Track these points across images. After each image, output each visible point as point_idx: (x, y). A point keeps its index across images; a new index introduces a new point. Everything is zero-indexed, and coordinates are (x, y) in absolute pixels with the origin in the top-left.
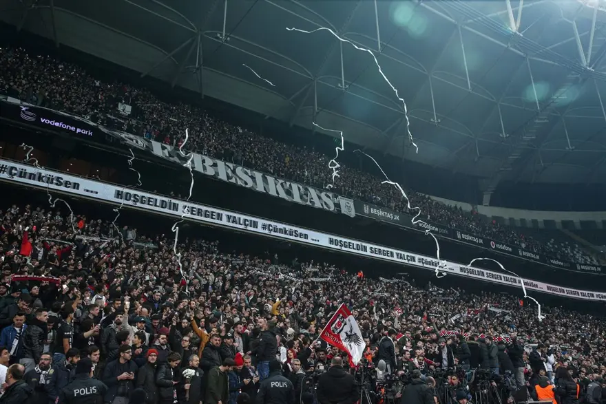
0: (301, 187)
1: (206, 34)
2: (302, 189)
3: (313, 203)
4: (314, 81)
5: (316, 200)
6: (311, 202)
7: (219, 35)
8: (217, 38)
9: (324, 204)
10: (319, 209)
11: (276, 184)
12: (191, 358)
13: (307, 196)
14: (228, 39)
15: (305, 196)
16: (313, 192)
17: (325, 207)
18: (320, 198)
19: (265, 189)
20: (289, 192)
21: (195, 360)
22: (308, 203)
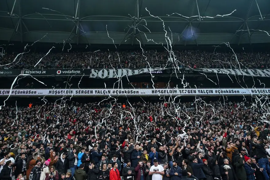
0: (252, 70)
1: (193, 21)
2: (253, 71)
3: (261, 75)
4: (245, 22)
5: (261, 73)
6: (259, 75)
7: (198, 20)
8: (198, 21)
9: (266, 74)
10: (264, 77)
11: (240, 71)
12: (224, 161)
13: (257, 72)
14: (202, 19)
15: (256, 73)
16: (259, 71)
17: (267, 76)
18: (263, 72)
19: (236, 73)
20: (247, 73)
21: (226, 161)
22: (258, 75)
